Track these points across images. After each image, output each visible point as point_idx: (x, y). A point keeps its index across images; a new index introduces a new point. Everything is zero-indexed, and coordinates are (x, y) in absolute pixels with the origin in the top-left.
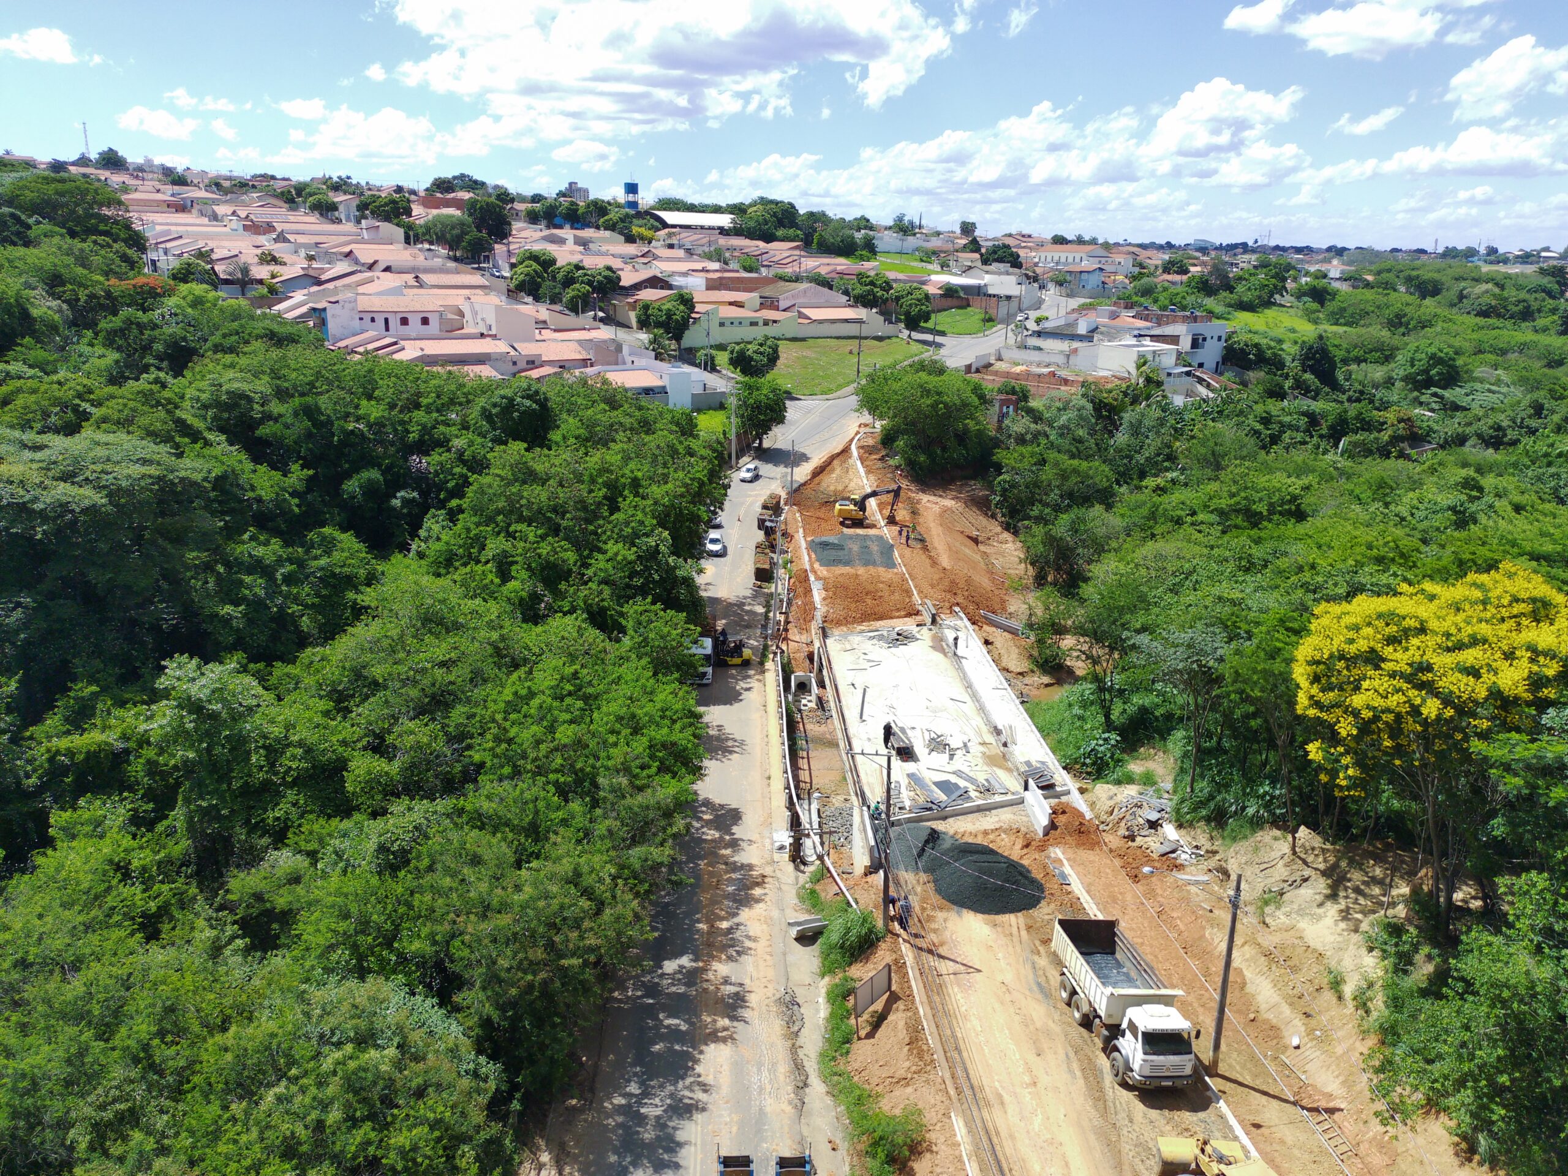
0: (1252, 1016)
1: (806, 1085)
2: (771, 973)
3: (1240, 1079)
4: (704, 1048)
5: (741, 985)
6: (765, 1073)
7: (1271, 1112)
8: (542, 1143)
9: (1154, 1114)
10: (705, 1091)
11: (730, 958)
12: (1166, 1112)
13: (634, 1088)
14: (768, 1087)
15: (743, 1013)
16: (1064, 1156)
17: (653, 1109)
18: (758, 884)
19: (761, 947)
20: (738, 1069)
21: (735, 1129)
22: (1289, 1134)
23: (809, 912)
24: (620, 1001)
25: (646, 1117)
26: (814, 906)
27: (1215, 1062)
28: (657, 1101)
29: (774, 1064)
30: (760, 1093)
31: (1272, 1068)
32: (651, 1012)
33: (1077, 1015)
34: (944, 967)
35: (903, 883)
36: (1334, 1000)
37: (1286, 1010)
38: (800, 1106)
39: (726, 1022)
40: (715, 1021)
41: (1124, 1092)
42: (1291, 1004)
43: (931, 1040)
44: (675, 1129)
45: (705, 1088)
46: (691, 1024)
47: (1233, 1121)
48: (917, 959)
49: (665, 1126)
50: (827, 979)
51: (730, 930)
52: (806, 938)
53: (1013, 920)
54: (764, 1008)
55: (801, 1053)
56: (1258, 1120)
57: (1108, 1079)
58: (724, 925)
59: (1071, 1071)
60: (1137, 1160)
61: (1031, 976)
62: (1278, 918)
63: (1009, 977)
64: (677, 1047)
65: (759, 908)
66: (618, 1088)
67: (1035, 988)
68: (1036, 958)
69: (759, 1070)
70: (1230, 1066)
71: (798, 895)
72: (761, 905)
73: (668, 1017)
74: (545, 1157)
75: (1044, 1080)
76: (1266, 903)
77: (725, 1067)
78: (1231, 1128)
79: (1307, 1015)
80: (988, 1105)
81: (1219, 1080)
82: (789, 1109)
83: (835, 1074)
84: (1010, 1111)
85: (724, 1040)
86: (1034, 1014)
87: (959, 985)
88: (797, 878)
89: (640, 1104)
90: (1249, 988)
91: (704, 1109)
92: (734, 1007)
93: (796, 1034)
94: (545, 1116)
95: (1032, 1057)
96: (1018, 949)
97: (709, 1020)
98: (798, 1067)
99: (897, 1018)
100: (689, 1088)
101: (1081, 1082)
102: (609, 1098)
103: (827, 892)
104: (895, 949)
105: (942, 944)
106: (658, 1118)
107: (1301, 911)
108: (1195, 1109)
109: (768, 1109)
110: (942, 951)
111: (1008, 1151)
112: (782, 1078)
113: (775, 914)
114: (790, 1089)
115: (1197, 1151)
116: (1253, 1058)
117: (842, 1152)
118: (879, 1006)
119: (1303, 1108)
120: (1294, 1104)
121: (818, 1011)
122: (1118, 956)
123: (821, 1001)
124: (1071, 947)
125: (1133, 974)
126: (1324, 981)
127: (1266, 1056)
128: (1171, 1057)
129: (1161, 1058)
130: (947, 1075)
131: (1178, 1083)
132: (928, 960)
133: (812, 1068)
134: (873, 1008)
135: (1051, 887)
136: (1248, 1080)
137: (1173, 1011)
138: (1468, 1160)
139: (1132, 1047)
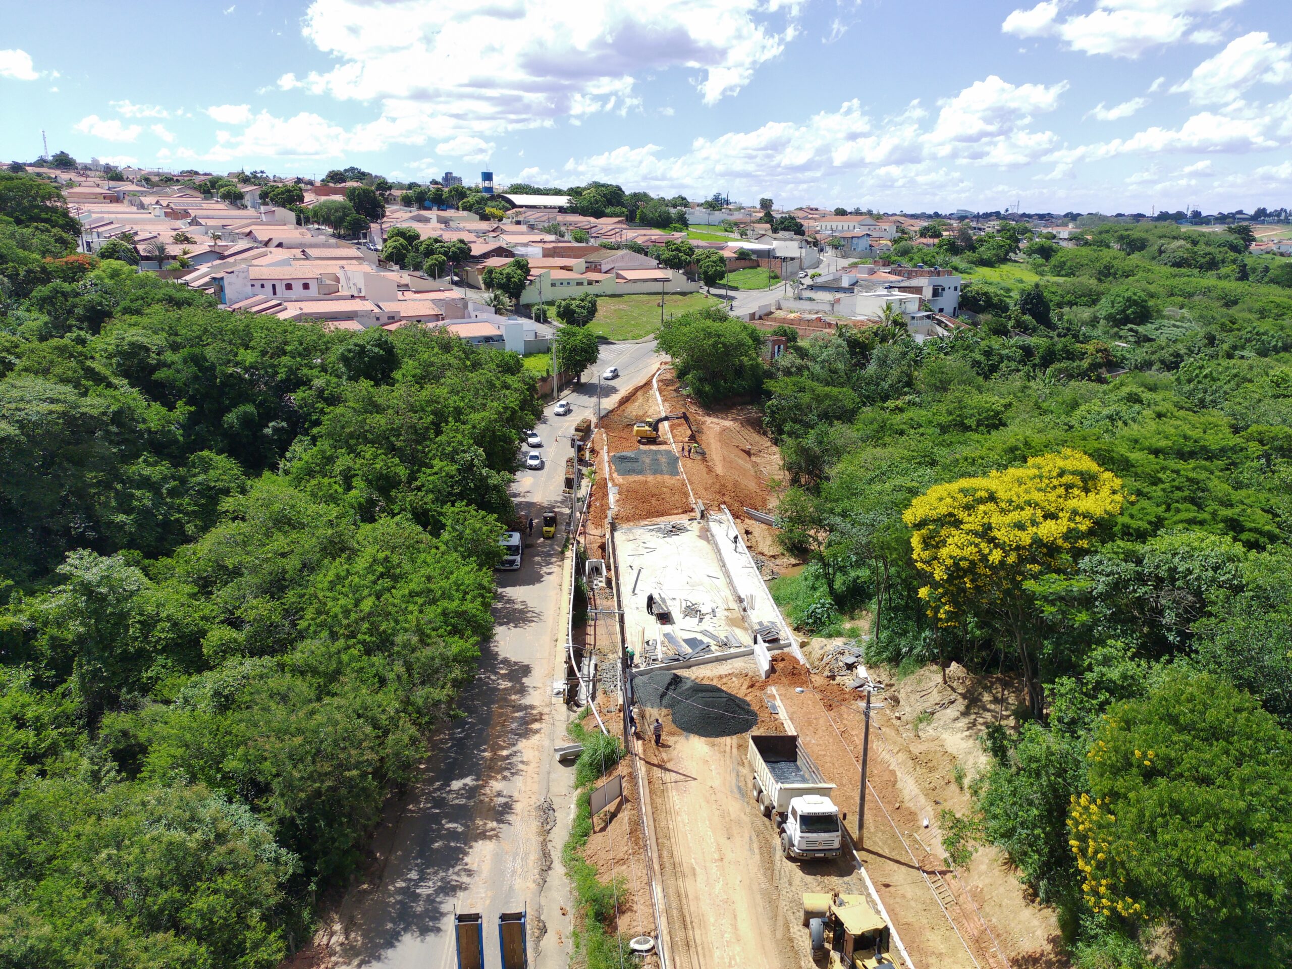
0: (897, 805)
1: (549, 868)
2: (535, 787)
3: (881, 852)
4: (473, 844)
5: (510, 797)
6: (519, 861)
7: (899, 875)
8: (336, 917)
9: (809, 878)
10: (469, 875)
11: (505, 778)
12: (819, 877)
13: (414, 875)
14: (519, 871)
15: (510, 818)
16: (734, 910)
17: (424, 890)
18: (536, 720)
19: (530, 769)
20: (498, 858)
21: (488, 902)
22: (909, 891)
23: (574, 741)
24: (411, 811)
25: (419, 895)
26: (578, 737)
27: (861, 839)
28: (431, 884)
29: (527, 854)
30: (512, 876)
31: (906, 843)
32: (436, 819)
33: (762, 808)
34: (669, 777)
35: (648, 716)
36: (958, 790)
37: (922, 800)
38: (543, 883)
39: (495, 824)
40: (485, 824)
41: (789, 863)
42: (926, 795)
43: (648, 830)
44: (441, 903)
45: (470, 873)
46: (467, 827)
47: (868, 883)
48: (648, 773)
49: (434, 901)
50: (579, 790)
51: (507, 757)
52: (566, 761)
53: (729, 741)
54: (526, 813)
55: (549, 845)
56: (887, 881)
57: (779, 854)
58: (505, 753)
59: (751, 850)
60: (790, 913)
61: (734, 782)
62: (928, 731)
63: (717, 783)
64: (452, 844)
65: (535, 739)
66: (401, 875)
67: (735, 790)
68: (741, 768)
69: (514, 859)
70: (875, 842)
71: (567, 728)
72: (537, 736)
73: (450, 822)
74: (337, 927)
75: (730, 856)
76: (921, 721)
77: (488, 857)
78: (866, 888)
79: (937, 803)
80: (683, 876)
81: (864, 853)
82: (533, 886)
83: (574, 859)
84: (699, 879)
85: (490, 838)
86: (731, 809)
87: (677, 790)
88: (568, 716)
89: (417, 886)
90: (899, 785)
91: (466, 889)
92: (502, 813)
93: (549, 831)
94: (341, 897)
95: (723, 840)
96: (728, 762)
97: (481, 823)
98: (546, 855)
99: (625, 816)
100: (457, 874)
101: (758, 857)
102: (393, 883)
103: (588, 727)
104: (632, 765)
105: (669, 760)
106: (429, 896)
107: (945, 727)
108: (842, 874)
109: (516, 887)
110: (668, 766)
111: (692, 909)
112: (531, 863)
113: (547, 743)
114: (536, 871)
115: (832, 903)
116: (893, 836)
117: (570, 916)
118: (612, 807)
119: (924, 871)
120: (918, 869)
121: (568, 814)
122: (798, 763)
123: (573, 806)
124: (759, 756)
125: (807, 776)
126: (952, 776)
127: (903, 835)
128: (823, 834)
129: (815, 835)
130: (655, 856)
131: (829, 854)
132: (657, 772)
133: (556, 855)
134: (607, 808)
135: (763, 715)
136: (886, 852)
137: (826, 800)
138: (1033, 901)
139: (793, 827)
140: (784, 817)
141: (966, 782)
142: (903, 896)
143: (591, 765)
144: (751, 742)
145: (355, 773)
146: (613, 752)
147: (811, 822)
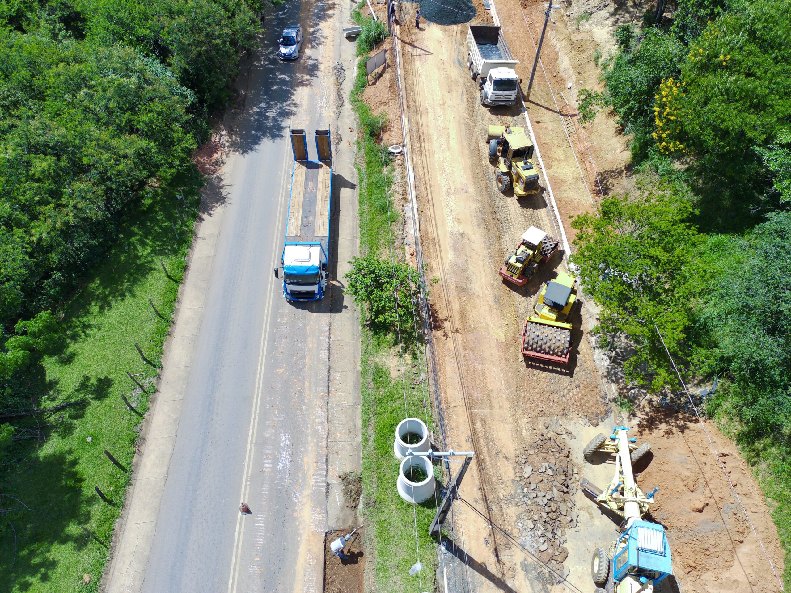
0: (555, 74)
1: (342, 105)
2: (332, 54)
3: (539, 103)
4: (296, 88)
5: (317, 60)
6: (324, 100)
7: (546, 117)
8: (222, 127)
9: (494, 117)
10: (296, 107)
11: (313, 47)
12: (499, 116)
13: (263, 105)
14: (325, 106)
15: (318, 73)
16: (448, 133)
17: (271, 114)
18: (330, 8)
19: (328, 41)
20: (312, 98)
21: (308, 123)
22: (550, 126)
23: (355, 24)
24: (258, 66)
25: (269, 117)
26: (358, 21)
27: (528, 95)
28: (274, 110)
29: (329, 96)
30: (321, 108)
31: (555, 97)
32: (272, 71)
33: (472, 74)
34: (416, 52)
35: (404, 8)
36: (594, 66)
37: (571, 71)
38: (339, 114)
39: (308, 77)
40: (302, 77)
41: (484, 108)
42: (574, 69)
43: (402, 86)
44: (282, 121)
45: (296, 105)
46: (291, 77)
47: (528, 120)
48: (403, 48)
49: (277, 120)
50: (359, 58)
51: (313, 33)
52: (351, 37)
53: (455, 28)
54: (327, 71)
55: (342, 92)
56: (539, 120)
57: (478, 102)
58: (312, 30)
59: (462, 99)
60: (480, 136)
61: (456, 56)
62: (586, 26)
63: (445, 57)
64: (284, 88)
65: (330, 21)
66: (256, 105)
67: (456, 62)
68: (461, 47)
69: (321, 99)
70: (536, 97)
71: (351, 14)
72: (331, 20)
73: (280, 74)
74: (224, 133)
75: (449, 102)
76: (582, 19)
77: (306, 97)
78: (526, 123)
79: (579, 73)
80: (421, 113)
81: (528, 103)
82: (333, 115)
83: (356, 101)
84: (429, 116)
85: (306, 85)
86: (453, 74)
87: (420, 60)
88: (351, 6)
89: (266, 111)
90: (559, 61)
91: (294, 114)
92: (313, 70)
93: (341, 83)
94: (223, 115)
95: (446, 93)
96: (454, 43)
97: (300, 76)
98: (340, 97)
99: (387, 76)
100: (289, 105)
101: (465, 104)
102: (252, 109)
103: (364, 15)
104: (392, 43)
105: (416, 40)
106: (274, 117)
107: (597, 23)
108: (513, 115)
109: (324, 115)
110: (416, 44)
111: (425, 132)
112: (331, 102)
113: (338, 24)
114: (335, 106)
115: (504, 131)
116: (548, 93)
117: (355, 132)
118: (379, 70)
119: (562, 115)
120: (558, 113)
121: (353, 73)
122: (498, 45)
123: (355, 68)
124: (473, 40)
125: (502, 54)
126: (593, 57)
127: (554, 93)
128: (506, 92)
129: (501, 92)
130: (405, 101)
131: (507, 104)
132: (408, 48)
133: (346, 98)
134: (376, 71)
135: (480, 10)
136: (542, 103)
137: (512, 71)
138: (620, 134)
139: (489, 87)
140: (484, 80)
141: (601, 61)
142: (546, 128)
143: (366, 41)
144: (470, 30)
145: (219, 41)
146: (381, 33)
147: (500, 84)
